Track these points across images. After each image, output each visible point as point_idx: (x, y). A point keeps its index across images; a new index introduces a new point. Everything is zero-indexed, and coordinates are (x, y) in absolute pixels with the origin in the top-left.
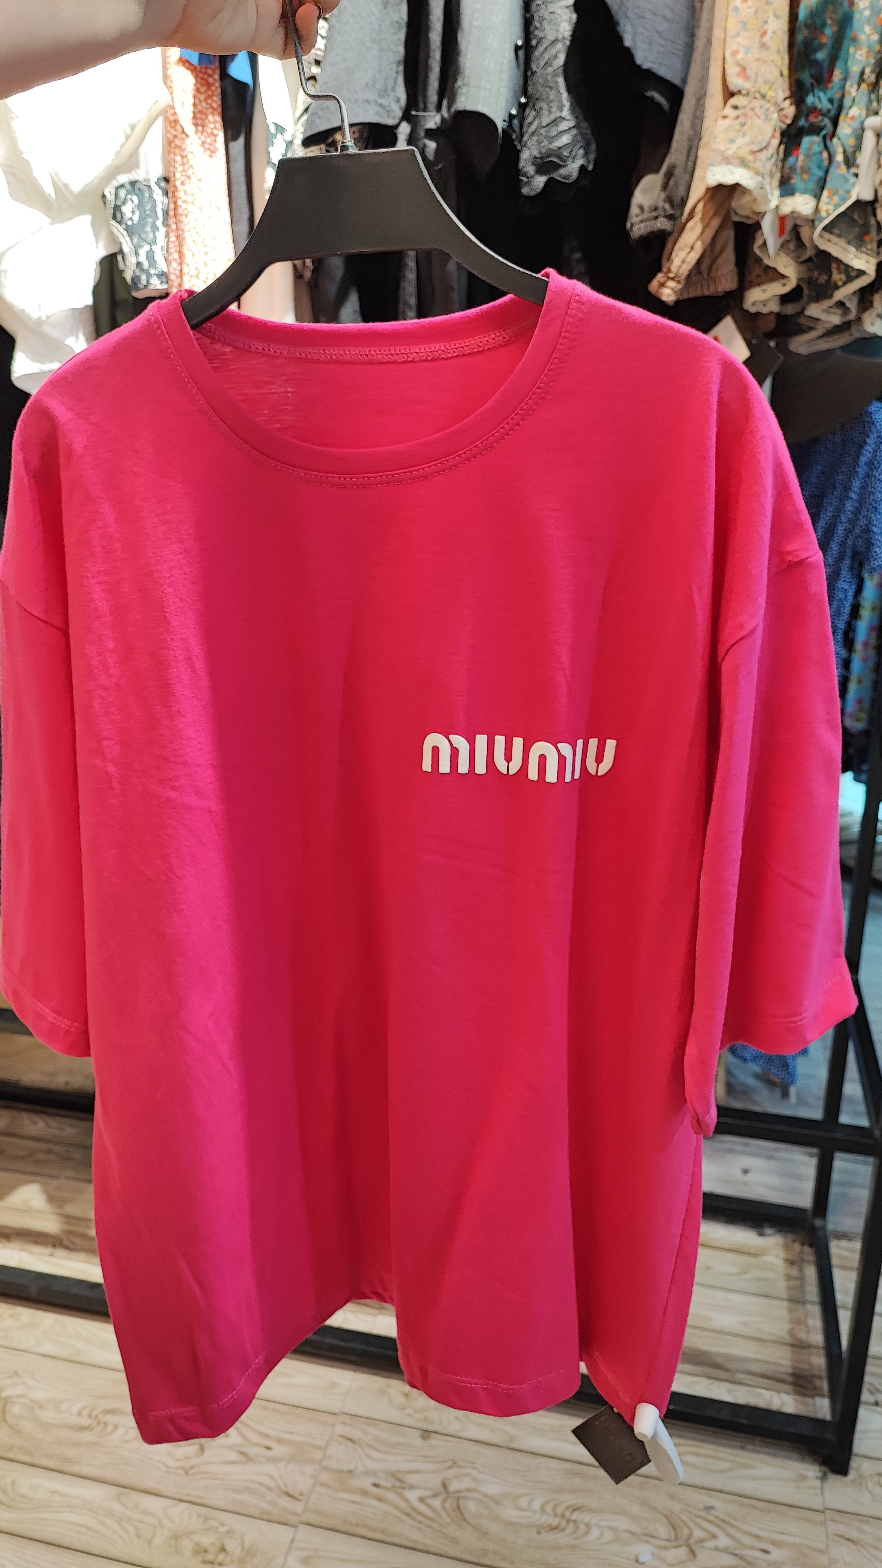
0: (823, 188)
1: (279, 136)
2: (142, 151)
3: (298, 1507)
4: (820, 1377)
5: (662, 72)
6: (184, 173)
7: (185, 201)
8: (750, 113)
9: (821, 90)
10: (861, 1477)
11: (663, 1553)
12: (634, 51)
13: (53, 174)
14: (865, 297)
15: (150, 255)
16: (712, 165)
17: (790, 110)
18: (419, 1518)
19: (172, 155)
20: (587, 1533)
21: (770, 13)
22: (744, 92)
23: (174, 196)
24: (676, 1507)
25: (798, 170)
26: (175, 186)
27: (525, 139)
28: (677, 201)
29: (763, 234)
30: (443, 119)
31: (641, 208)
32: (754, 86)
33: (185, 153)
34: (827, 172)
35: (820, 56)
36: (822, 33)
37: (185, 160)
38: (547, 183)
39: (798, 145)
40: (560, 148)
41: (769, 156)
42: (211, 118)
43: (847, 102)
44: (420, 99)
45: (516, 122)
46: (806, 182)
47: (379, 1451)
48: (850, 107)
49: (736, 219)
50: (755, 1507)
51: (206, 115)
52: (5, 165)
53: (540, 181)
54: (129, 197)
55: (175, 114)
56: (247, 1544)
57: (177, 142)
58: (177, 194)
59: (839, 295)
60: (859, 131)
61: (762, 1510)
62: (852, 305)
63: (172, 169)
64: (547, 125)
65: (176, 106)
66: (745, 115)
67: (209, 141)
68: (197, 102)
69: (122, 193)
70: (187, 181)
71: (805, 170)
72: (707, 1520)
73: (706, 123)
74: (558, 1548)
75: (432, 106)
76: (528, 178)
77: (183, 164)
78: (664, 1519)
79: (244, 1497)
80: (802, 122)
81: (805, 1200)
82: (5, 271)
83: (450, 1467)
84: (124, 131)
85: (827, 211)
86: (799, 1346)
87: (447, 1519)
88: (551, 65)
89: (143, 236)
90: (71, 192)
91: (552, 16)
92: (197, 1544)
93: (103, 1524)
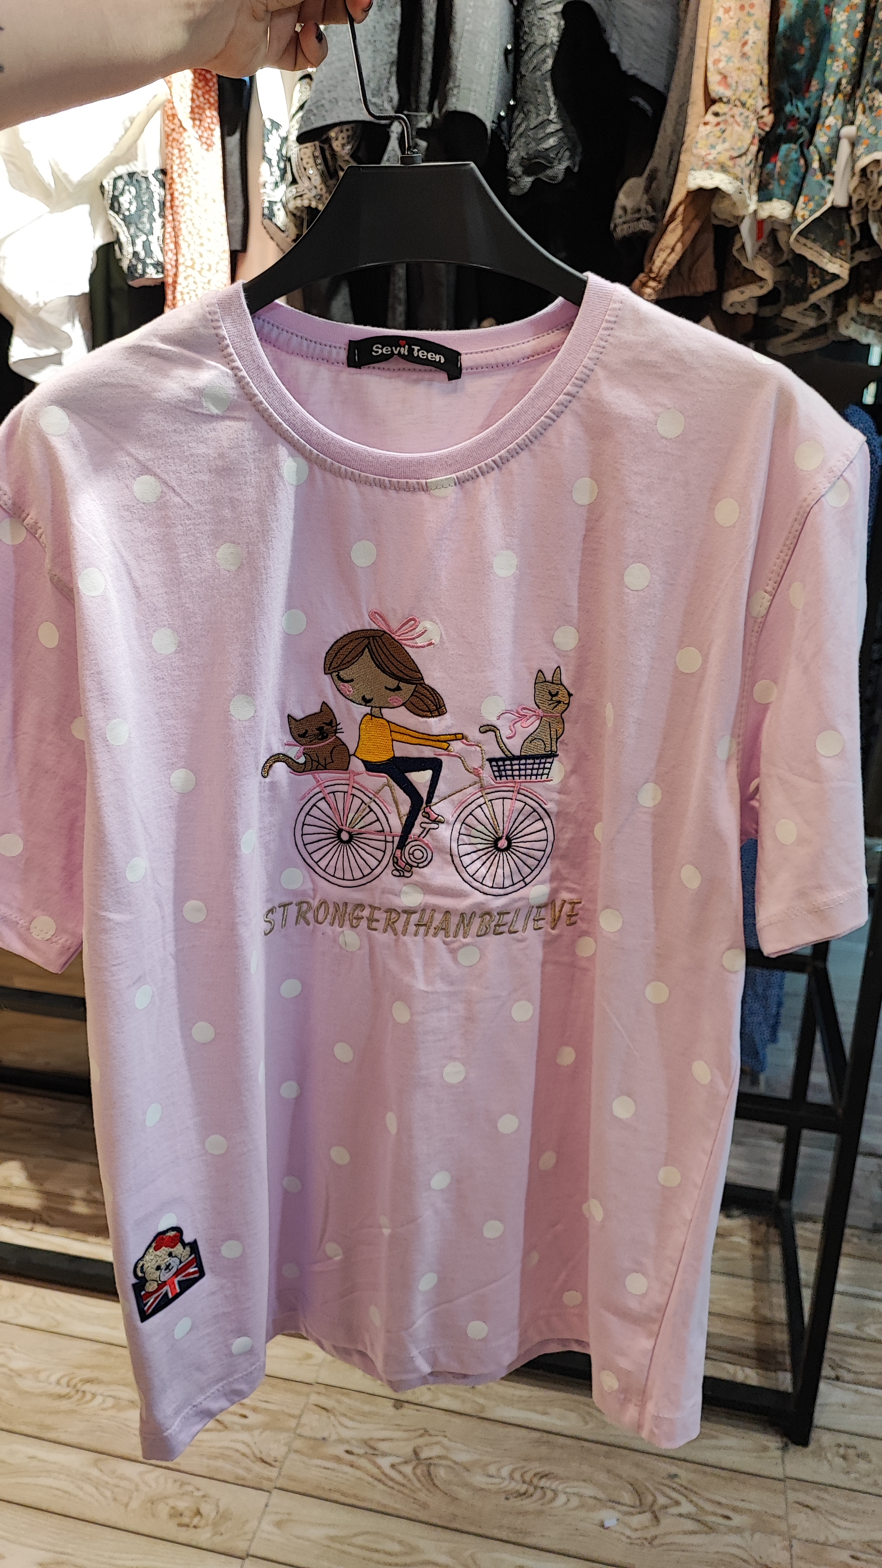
0: (799, 195)
1: (274, 131)
2: (139, 143)
3: (273, 1473)
4: (783, 1352)
5: (646, 79)
6: (181, 166)
7: (182, 193)
8: (731, 120)
9: (799, 99)
10: (821, 1448)
11: (627, 1519)
12: (619, 58)
13: (53, 164)
14: (839, 300)
15: (146, 245)
16: (693, 169)
17: (769, 119)
18: (391, 1483)
19: (170, 148)
20: (553, 1499)
21: (751, 24)
22: (725, 100)
23: (171, 188)
24: (640, 1475)
25: (776, 176)
26: (172, 178)
27: (513, 140)
28: (659, 203)
29: (741, 237)
30: (434, 118)
31: (625, 209)
32: (734, 94)
33: (182, 146)
34: (803, 178)
35: (798, 66)
36: (801, 45)
37: (182, 153)
38: (533, 182)
39: (777, 152)
40: (547, 150)
41: (748, 162)
42: (208, 113)
43: (824, 111)
44: (413, 99)
45: (504, 123)
46: (782, 188)
47: (352, 1419)
48: (827, 117)
49: (716, 222)
50: (719, 1476)
51: (204, 110)
52: (6, 154)
53: (527, 181)
54: (127, 187)
55: (174, 108)
56: (221, 1510)
57: (175, 135)
58: (174, 186)
59: (814, 298)
60: (835, 140)
61: (725, 1479)
62: (827, 308)
63: (169, 162)
64: (536, 127)
65: (174, 100)
66: (726, 121)
67: (205, 135)
68: (195, 97)
69: (120, 184)
70: (184, 173)
71: (782, 176)
72: (670, 1487)
73: (689, 129)
74: (526, 1513)
75: (423, 107)
76: (515, 178)
77: (181, 157)
78: (629, 1487)
79: (219, 1463)
80: (780, 130)
81: (772, 1183)
82: (4, 258)
83: (421, 1436)
84: (123, 123)
85: (803, 216)
86: (763, 1323)
87: (418, 1485)
88: (539, 70)
89: (140, 226)
90: (70, 182)
91: (542, 23)
92: (173, 1508)
93: (81, 1489)
